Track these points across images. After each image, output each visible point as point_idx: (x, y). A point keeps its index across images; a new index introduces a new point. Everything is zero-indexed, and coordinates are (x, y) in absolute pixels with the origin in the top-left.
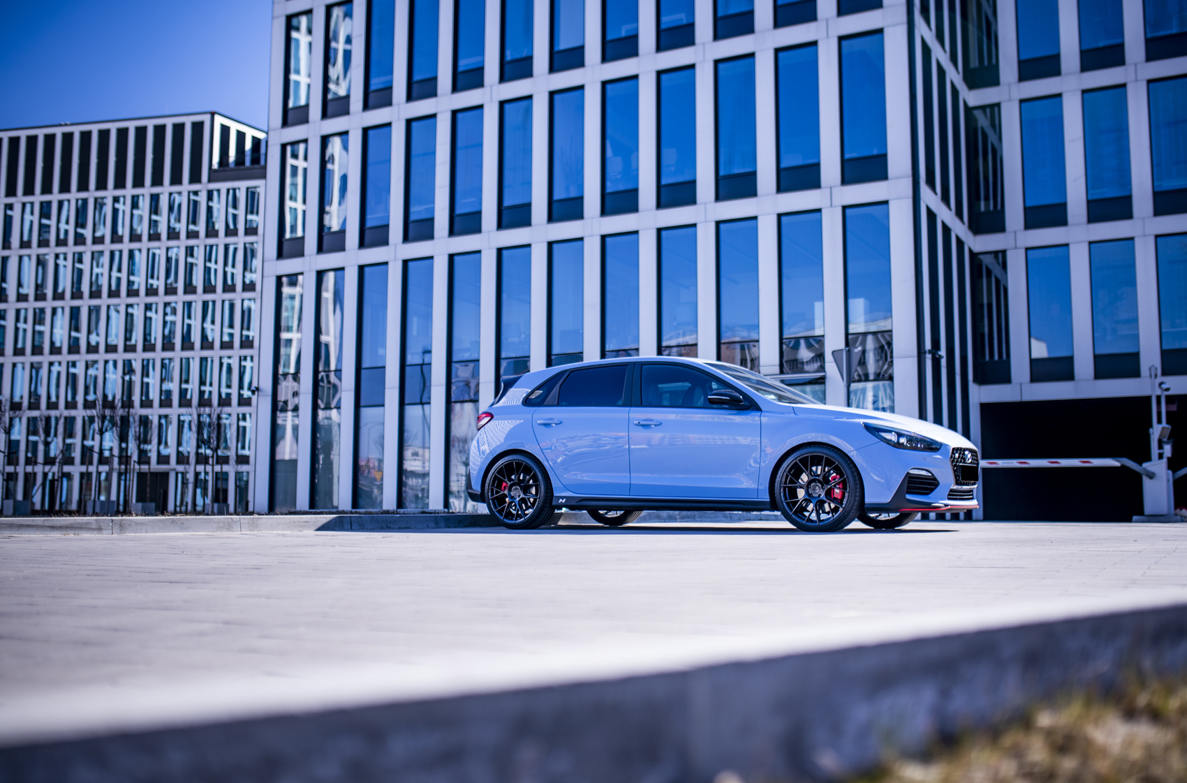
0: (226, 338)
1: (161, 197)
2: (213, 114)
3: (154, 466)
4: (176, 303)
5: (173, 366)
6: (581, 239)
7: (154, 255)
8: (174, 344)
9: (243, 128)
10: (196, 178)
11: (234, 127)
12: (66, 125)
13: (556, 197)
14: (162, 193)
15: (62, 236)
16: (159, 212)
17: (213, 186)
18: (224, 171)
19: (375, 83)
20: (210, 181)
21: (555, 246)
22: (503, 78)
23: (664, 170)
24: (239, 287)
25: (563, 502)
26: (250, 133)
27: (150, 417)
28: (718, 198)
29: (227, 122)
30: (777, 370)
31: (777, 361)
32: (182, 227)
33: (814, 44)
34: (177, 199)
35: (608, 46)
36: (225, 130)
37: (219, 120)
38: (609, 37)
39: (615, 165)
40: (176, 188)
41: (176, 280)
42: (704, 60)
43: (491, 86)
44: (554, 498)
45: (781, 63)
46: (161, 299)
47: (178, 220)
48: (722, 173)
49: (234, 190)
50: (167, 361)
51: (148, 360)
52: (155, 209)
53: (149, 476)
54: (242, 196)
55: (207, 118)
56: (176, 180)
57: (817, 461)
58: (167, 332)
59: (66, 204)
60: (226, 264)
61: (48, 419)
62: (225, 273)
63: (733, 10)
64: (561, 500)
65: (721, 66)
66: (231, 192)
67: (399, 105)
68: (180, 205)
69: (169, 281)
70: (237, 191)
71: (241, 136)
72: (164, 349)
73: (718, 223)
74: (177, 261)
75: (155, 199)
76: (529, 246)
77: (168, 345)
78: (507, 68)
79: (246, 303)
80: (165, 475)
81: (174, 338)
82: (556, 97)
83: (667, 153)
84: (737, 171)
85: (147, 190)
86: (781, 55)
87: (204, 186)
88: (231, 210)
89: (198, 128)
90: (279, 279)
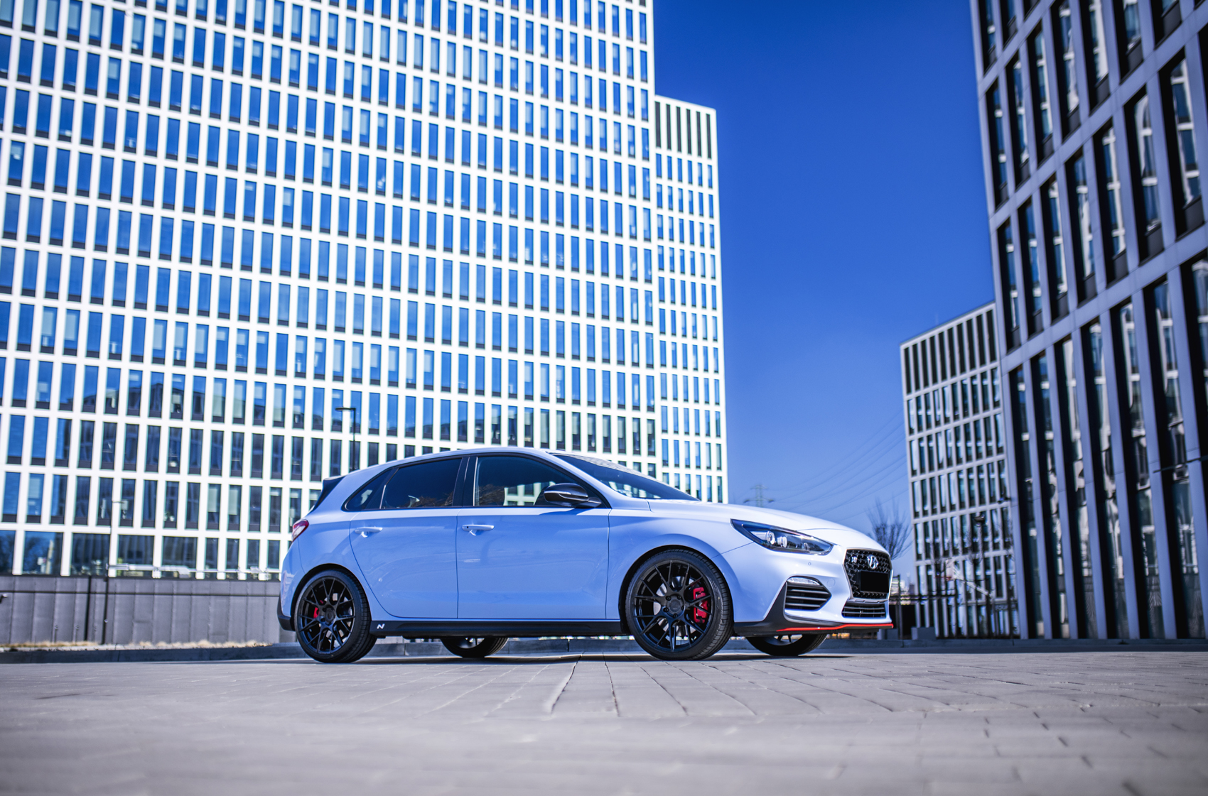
25: (382, 628)
44: (372, 623)
57: (678, 570)
64: (379, 626)
90: (1011, 375)
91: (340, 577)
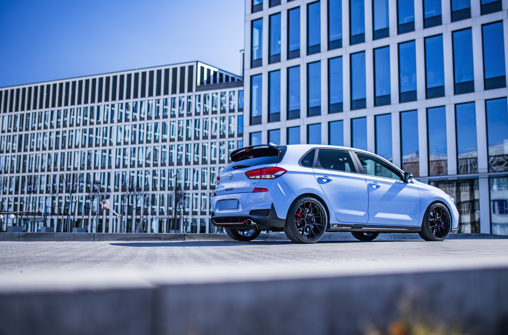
1: (176, 99)
2: (197, 62)
4: (182, 145)
5: (182, 172)
6: (390, 114)
7: (173, 125)
8: (182, 162)
9: (210, 68)
10: (190, 90)
11: (206, 67)
12: (135, 70)
13: (377, 95)
14: (176, 97)
15: (134, 117)
16: (175, 106)
17: (198, 93)
18: (202, 86)
19: (292, 48)
20: (197, 91)
21: (377, 117)
22: (351, 43)
23: (428, 81)
26: (213, 70)
28: (455, 93)
29: (203, 65)
30: (486, 171)
31: (486, 166)
32: (185, 112)
33: (501, 21)
34: (183, 100)
35: (400, 27)
36: (202, 69)
37: (200, 65)
38: (400, 23)
39: (404, 79)
40: (182, 95)
41: (182, 135)
42: (447, 31)
43: (346, 47)
45: (484, 30)
46: (176, 143)
47: (183, 109)
48: (456, 82)
50: (179, 170)
51: (171, 170)
52: (173, 105)
55: (195, 64)
56: (182, 91)
58: (179, 158)
60: (203, 127)
63: (460, 8)
65: (455, 34)
66: (206, 95)
67: (303, 57)
68: (184, 102)
69: (179, 136)
71: (209, 71)
72: (178, 165)
73: (455, 105)
74: (183, 128)
75: (173, 99)
76: (365, 117)
77: (179, 163)
78: (352, 39)
81: (182, 160)
82: (376, 51)
83: (430, 75)
84: (463, 80)
85: (169, 96)
86: (484, 27)
87: (194, 93)
89: (191, 68)
90: (251, 134)
91: (315, 201)
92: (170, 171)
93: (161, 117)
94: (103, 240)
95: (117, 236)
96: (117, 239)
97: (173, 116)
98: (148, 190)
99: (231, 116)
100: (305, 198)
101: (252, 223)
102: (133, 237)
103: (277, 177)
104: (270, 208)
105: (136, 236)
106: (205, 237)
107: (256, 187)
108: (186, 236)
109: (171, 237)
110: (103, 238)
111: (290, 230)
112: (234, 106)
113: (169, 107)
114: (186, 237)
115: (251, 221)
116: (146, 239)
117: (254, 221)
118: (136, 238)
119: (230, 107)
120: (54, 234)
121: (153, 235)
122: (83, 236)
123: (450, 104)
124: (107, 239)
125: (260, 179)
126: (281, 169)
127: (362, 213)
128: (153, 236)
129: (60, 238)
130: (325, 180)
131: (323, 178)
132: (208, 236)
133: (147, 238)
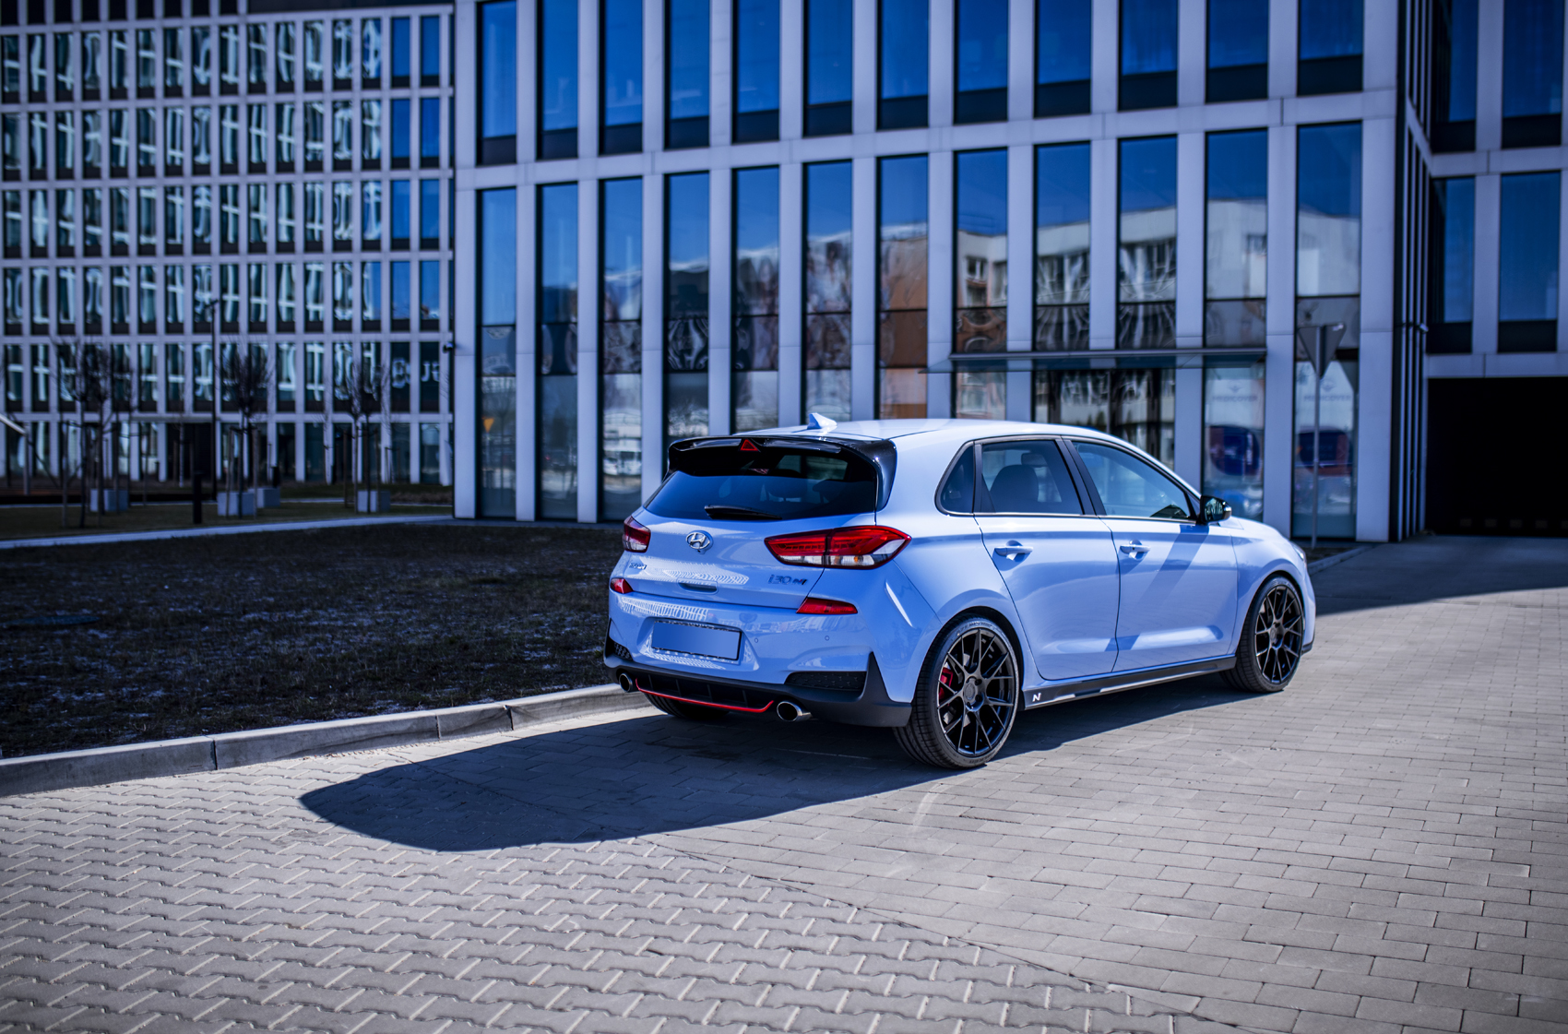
0: (284, 237)
1: (180, 33)
3: (190, 414)
7: (174, 115)
8: (209, 244)
13: (887, 94)
14: (181, 27)
15: (36, 87)
16: (178, 54)
17: (255, 19)
20: (251, 10)
24: (299, 165)
27: (181, 347)
28: (1121, 107)
30: (1198, 342)
31: (1199, 330)
34: (205, 41)
40: (201, 21)
46: (188, 180)
47: (207, 68)
48: (1125, 71)
49: (286, 24)
50: (202, 269)
51: (174, 267)
52: (172, 50)
53: (182, 430)
54: (298, 34)
56: (201, 9)
59: (38, 40)
60: (279, 130)
61: (34, 349)
62: (279, 144)
66: (282, 29)
70: (290, 27)
72: (195, 251)
73: (1120, 141)
74: (207, 125)
75: (171, 35)
77: (201, 247)
79: (309, 187)
80: (207, 429)
81: (209, 236)
84: (1147, 68)
85: (159, 23)
87: (243, 19)
88: (283, 56)
90: (480, 193)
91: (991, 628)
92: (170, 272)
93: (132, 93)
94: (247, 762)
95: (293, 740)
96: (294, 751)
97: (173, 91)
98: (99, 332)
99: (369, 101)
100: (964, 625)
101: (800, 713)
102: (345, 739)
103: (882, 562)
104: (863, 667)
105: (356, 734)
106: (569, 706)
107: (812, 595)
108: (513, 714)
109: (467, 724)
110: (246, 756)
111: (921, 733)
112: (379, 69)
113: (156, 55)
114: (515, 718)
115: (796, 707)
116: (388, 738)
117: (804, 710)
118: (354, 742)
119: (363, 69)
120: (72, 763)
121: (409, 725)
122: (175, 755)
123: (1104, 138)
124: (259, 754)
125: (824, 566)
126: (893, 534)
127: (1101, 644)
128: (409, 728)
129: (94, 773)
130: (1011, 557)
131: (1007, 551)
132: (578, 701)
133: (392, 735)
